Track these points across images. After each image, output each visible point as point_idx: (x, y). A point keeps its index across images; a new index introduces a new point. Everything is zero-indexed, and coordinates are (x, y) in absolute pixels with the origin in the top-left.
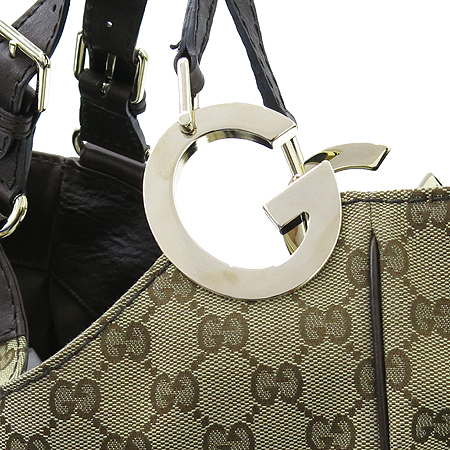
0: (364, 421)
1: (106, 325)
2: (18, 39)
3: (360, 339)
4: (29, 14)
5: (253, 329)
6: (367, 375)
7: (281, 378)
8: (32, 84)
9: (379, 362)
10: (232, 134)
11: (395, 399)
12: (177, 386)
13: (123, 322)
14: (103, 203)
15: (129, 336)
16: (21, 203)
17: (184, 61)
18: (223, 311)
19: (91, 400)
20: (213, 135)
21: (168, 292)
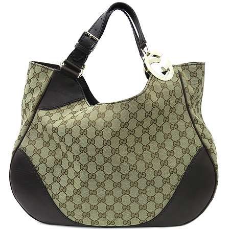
3: (181, 86)
5: (167, 85)
6: (182, 91)
7: (173, 92)
9: (184, 89)
11: (187, 94)
12: (160, 94)
15: (151, 87)
21: (154, 80)
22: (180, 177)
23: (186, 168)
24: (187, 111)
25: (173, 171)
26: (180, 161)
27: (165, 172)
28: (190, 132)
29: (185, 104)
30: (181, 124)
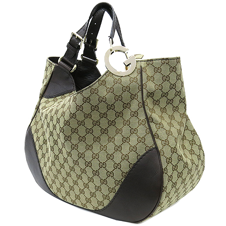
0: (140, 94)
1: (99, 80)
2: (77, 35)
3: (139, 82)
4: (79, 31)
5: (122, 80)
6: (140, 87)
7: (127, 88)
8: (79, 44)
9: (142, 85)
10: (119, 51)
11: (144, 90)
12: (110, 89)
13: (102, 80)
14: (87, 69)
15: (102, 82)
16: (75, 66)
17: (111, 39)
18: (117, 78)
19: (97, 91)
20: (116, 51)
21: (109, 75)
22: (124, 174)
23: (131, 166)
24: (142, 108)
25: (117, 166)
26: (125, 158)
27: (110, 166)
28: (142, 130)
29: (141, 101)
30: (134, 121)
